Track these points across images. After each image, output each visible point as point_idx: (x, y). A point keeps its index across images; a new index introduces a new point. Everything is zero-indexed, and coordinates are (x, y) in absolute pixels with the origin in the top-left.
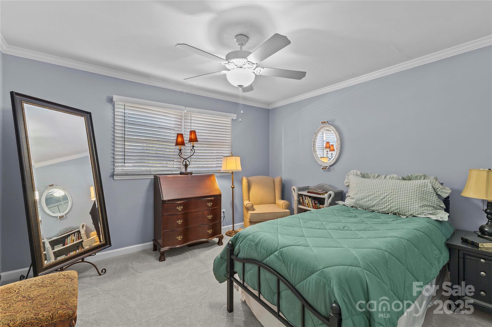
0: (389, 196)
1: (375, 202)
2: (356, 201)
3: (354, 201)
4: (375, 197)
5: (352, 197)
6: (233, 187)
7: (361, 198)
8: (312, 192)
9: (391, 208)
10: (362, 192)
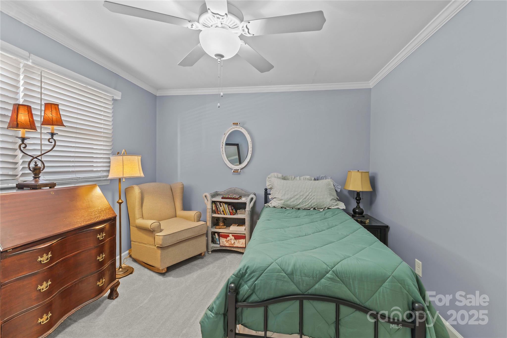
0: (310, 194)
1: (300, 201)
2: (285, 201)
3: (283, 202)
4: (300, 196)
5: (280, 199)
6: (120, 201)
7: (289, 199)
8: (227, 197)
9: (312, 204)
10: (289, 193)
